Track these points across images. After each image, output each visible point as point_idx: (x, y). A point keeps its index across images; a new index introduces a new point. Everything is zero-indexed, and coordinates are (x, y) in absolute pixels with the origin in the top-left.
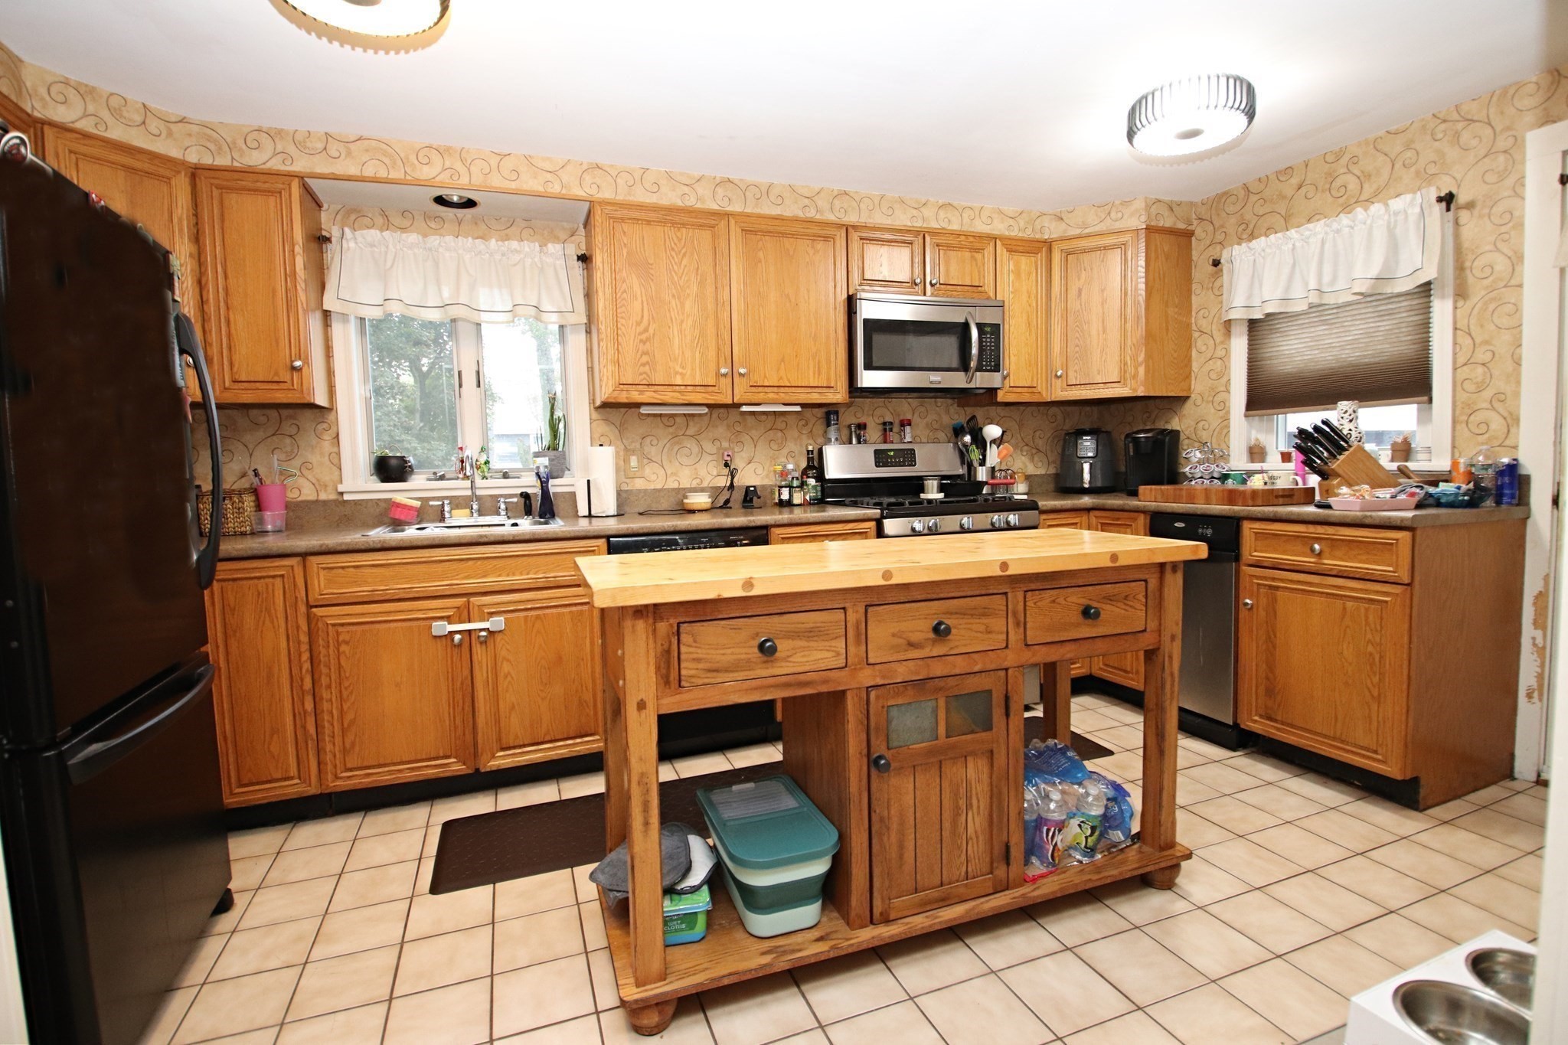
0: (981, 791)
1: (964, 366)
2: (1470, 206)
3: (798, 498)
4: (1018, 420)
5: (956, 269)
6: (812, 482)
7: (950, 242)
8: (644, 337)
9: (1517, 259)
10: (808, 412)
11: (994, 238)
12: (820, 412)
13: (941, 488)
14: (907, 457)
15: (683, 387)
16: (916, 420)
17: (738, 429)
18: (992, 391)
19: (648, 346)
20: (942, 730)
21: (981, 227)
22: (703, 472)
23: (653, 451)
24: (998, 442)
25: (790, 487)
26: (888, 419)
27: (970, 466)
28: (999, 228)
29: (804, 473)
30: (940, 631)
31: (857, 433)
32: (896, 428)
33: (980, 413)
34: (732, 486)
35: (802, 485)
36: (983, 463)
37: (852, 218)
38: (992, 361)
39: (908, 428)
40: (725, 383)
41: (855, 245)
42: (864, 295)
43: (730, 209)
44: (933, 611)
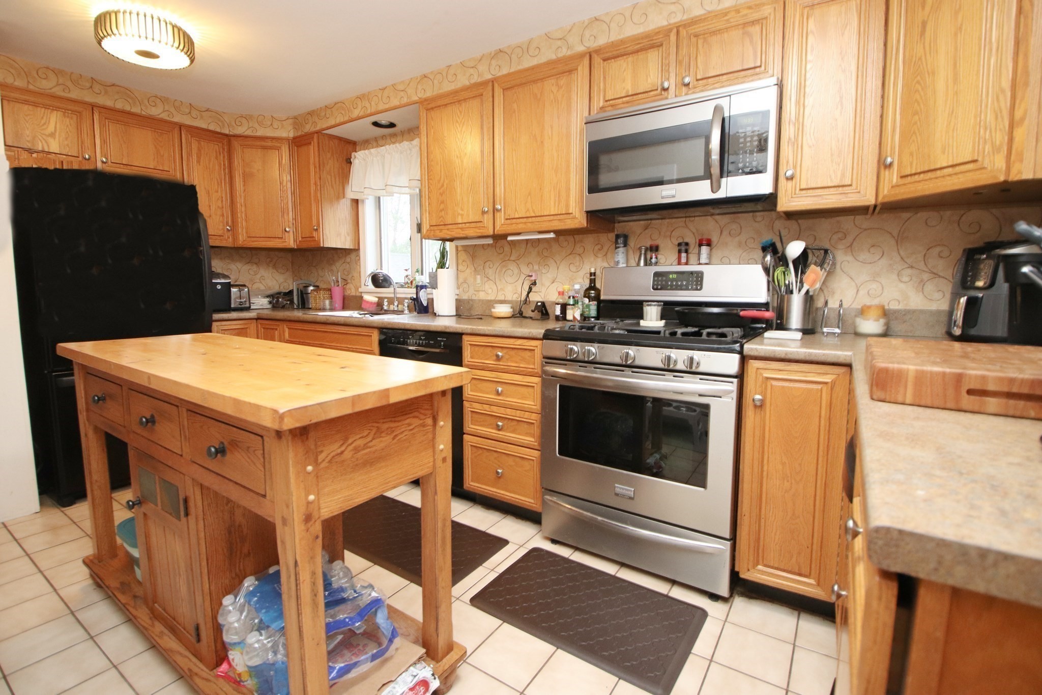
4: (895, 233)
8: (441, 191)
15: (464, 225)
17: (546, 254)
23: (490, 272)
39: (704, 249)
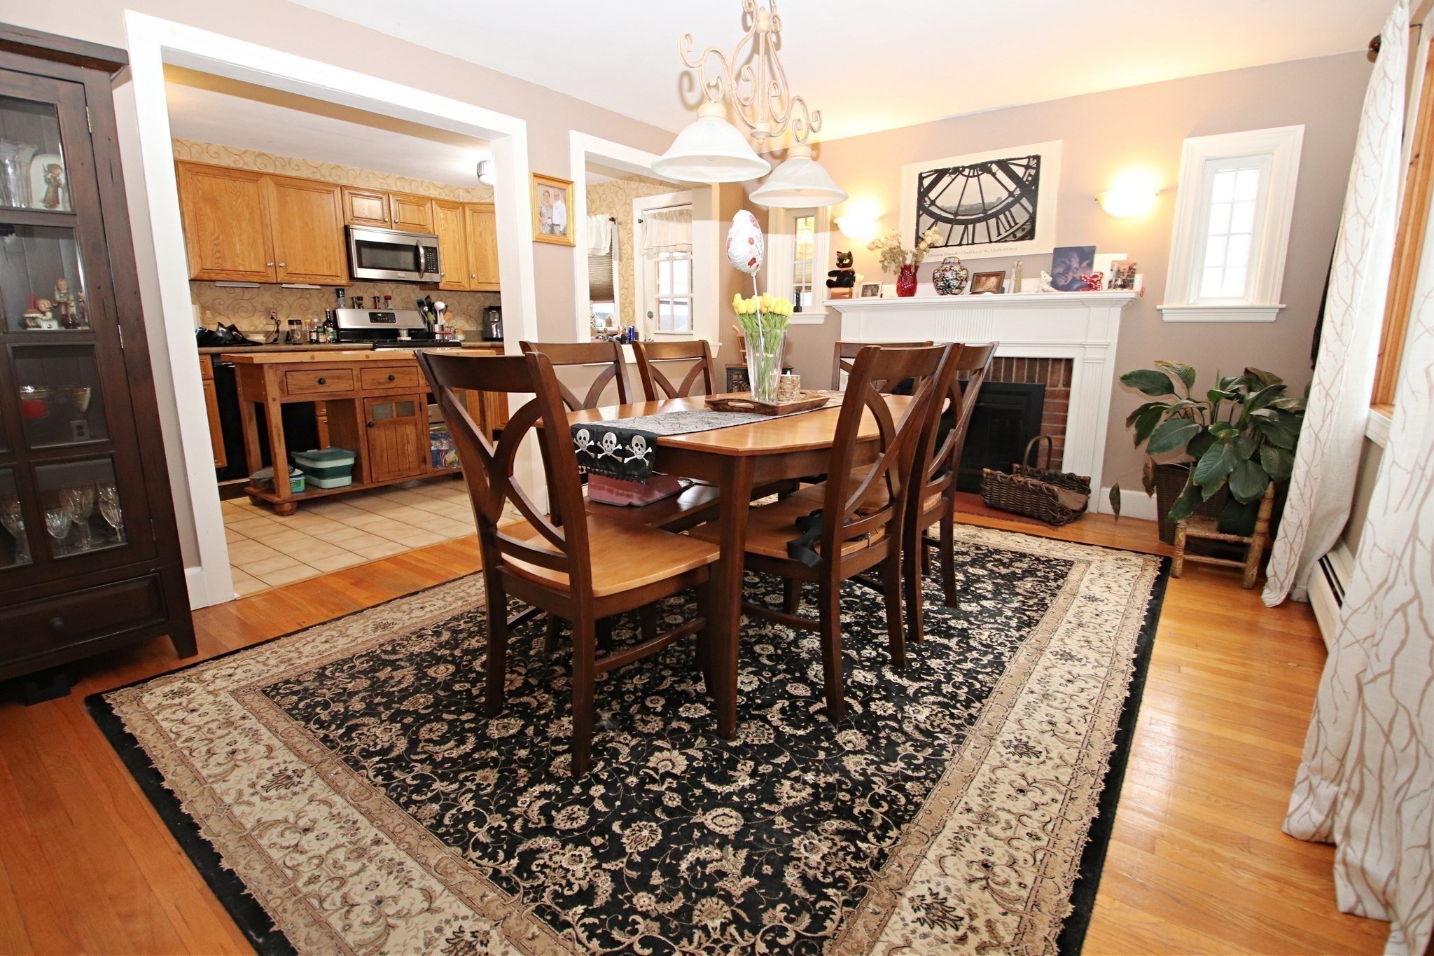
0: (413, 438)
1: (417, 268)
2: (620, 223)
3: (322, 339)
5: (409, 214)
6: (331, 330)
7: (406, 199)
9: (632, 248)
10: (324, 289)
11: (431, 199)
12: (333, 289)
13: (409, 335)
14: (390, 317)
16: (394, 296)
18: (437, 284)
19: (219, 248)
20: (395, 414)
21: (422, 192)
22: (257, 322)
24: (443, 311)
25: (317, 332)
26: (377, 294)
27: (429, 324)
28: (434, 193)
29: (325, 324)
30: (391, 379)
31: (357, 303)
32: (382, 300)
33: (433, 295)
34: (278, 331)
35: (324, 331)
36: (436, 322)
37: (344, 182)
38: (433, 266)
40: (271, 272)
41: (347, 197)
42: (354, 226)
43: (266, 170)
44: (388, 372)
